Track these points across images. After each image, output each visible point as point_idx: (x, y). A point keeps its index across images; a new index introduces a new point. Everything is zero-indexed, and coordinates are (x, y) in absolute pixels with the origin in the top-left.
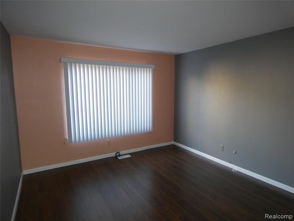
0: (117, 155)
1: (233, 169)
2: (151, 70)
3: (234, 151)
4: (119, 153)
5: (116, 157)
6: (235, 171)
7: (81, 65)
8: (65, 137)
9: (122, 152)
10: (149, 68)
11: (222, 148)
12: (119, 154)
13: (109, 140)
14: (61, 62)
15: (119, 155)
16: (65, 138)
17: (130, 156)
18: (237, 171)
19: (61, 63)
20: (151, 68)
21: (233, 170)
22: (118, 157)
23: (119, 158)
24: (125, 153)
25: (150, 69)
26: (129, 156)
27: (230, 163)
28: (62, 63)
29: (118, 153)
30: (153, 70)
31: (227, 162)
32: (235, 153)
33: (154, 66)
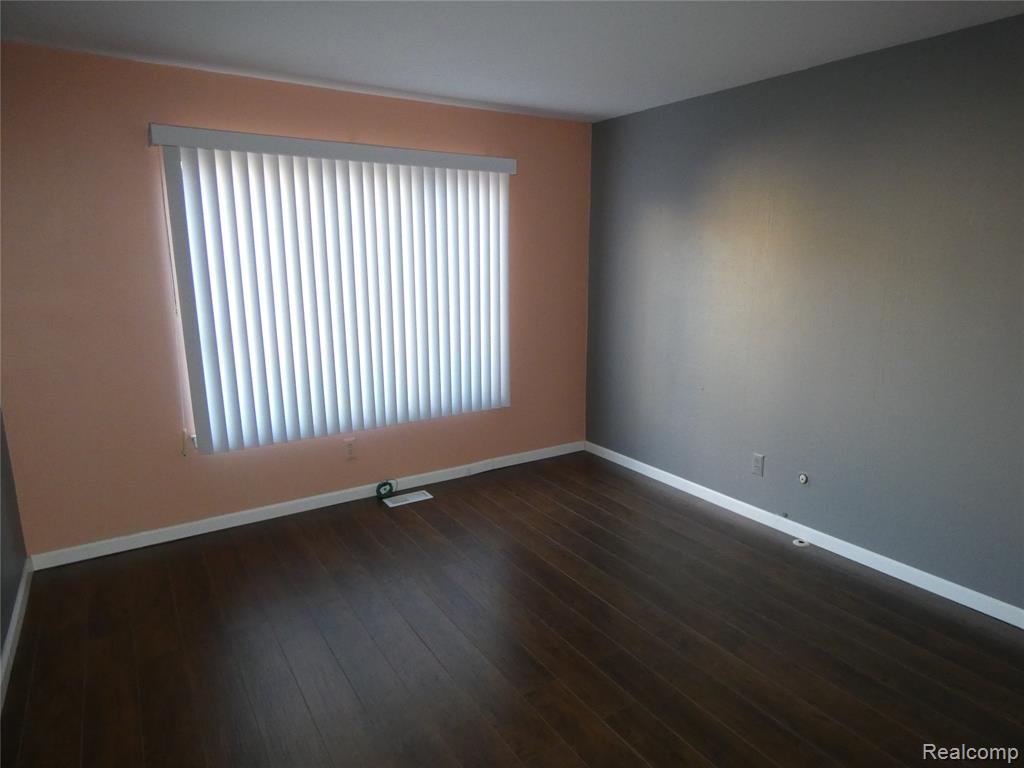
0: (383, 491)
1: (795, 538)
2: (503, 178)
3: (802, 477)
4: (390, 484)
5: (380, 498)
6: (802, 545)
7: (234, 156)
8: (185, 430)
9: (399, 483)
10: (497, 170)
11: (760, 465)
12: (388, 487)
13: (353, 438)
14: (150, 142)
15: (391, 494)
16: (184, 433)
17: (430, 496)
18: (811, 545)
19: (152, 147)
20: (502, 171)
21: (795, 542)
22: (385, 501)
23: (390, 503)
24: (411, 486)
25: (502, 175)
26: (426, 496)
27: (786, 516)
28: (155, 145)
29: (385, 484)
30: (512, 177)
31: (773, 512)
32: (806, 482)
33: (512, 163)
